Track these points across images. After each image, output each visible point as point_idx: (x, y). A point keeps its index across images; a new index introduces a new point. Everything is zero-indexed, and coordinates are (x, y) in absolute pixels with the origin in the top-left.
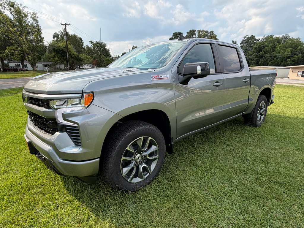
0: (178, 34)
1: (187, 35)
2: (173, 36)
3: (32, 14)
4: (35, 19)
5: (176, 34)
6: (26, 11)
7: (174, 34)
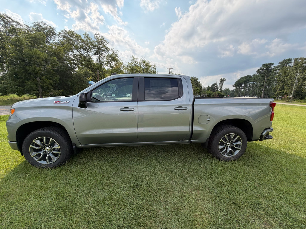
0: (268, 65)
1: (279, 65)
2: (262, 67)
3: (153, 65)
4: (154, 68)
5: (266, 65)
6: (150, 64)
7: (263, 65)
